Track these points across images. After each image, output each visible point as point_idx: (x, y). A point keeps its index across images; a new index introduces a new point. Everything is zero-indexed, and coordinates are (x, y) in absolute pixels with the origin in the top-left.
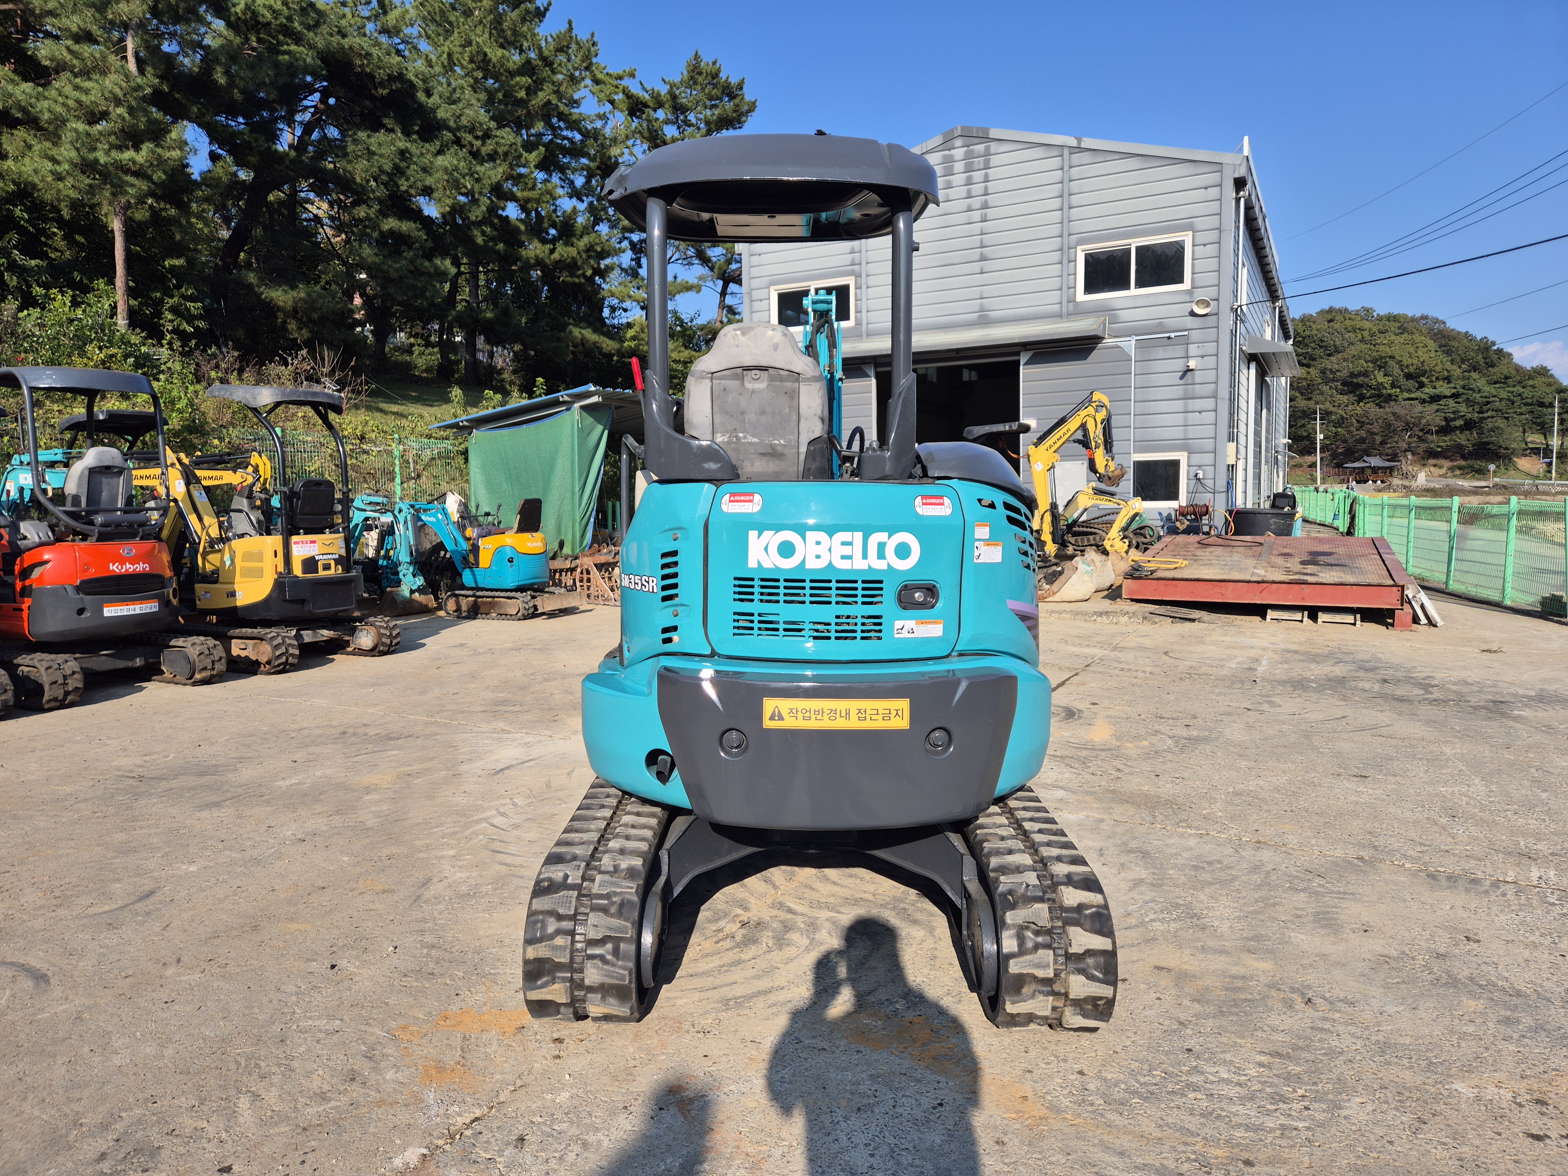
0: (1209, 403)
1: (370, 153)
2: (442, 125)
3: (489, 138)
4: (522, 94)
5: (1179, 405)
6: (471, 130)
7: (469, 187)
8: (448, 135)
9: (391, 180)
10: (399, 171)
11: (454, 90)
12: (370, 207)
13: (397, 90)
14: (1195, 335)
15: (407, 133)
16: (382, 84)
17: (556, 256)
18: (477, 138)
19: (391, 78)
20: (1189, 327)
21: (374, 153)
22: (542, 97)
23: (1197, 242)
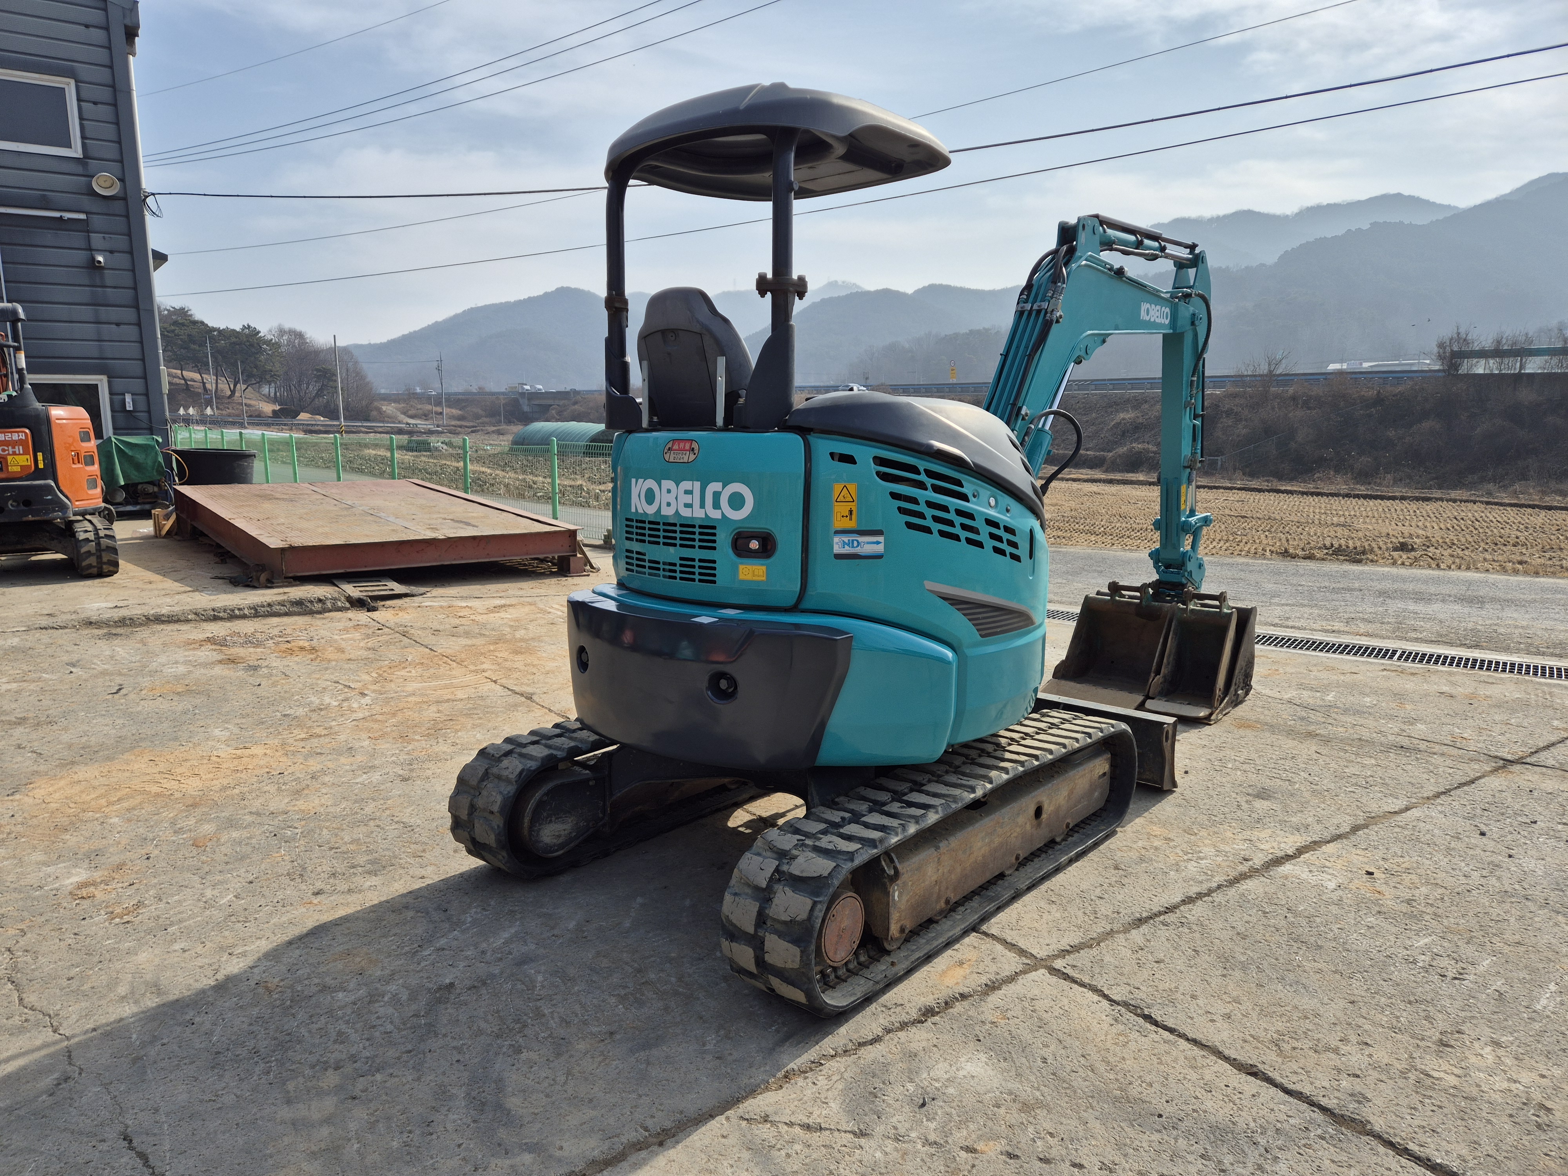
0: (129, 314)
5: (86, 312)
14: (97, 221)
20: (88, 209)
23: (84, 95)
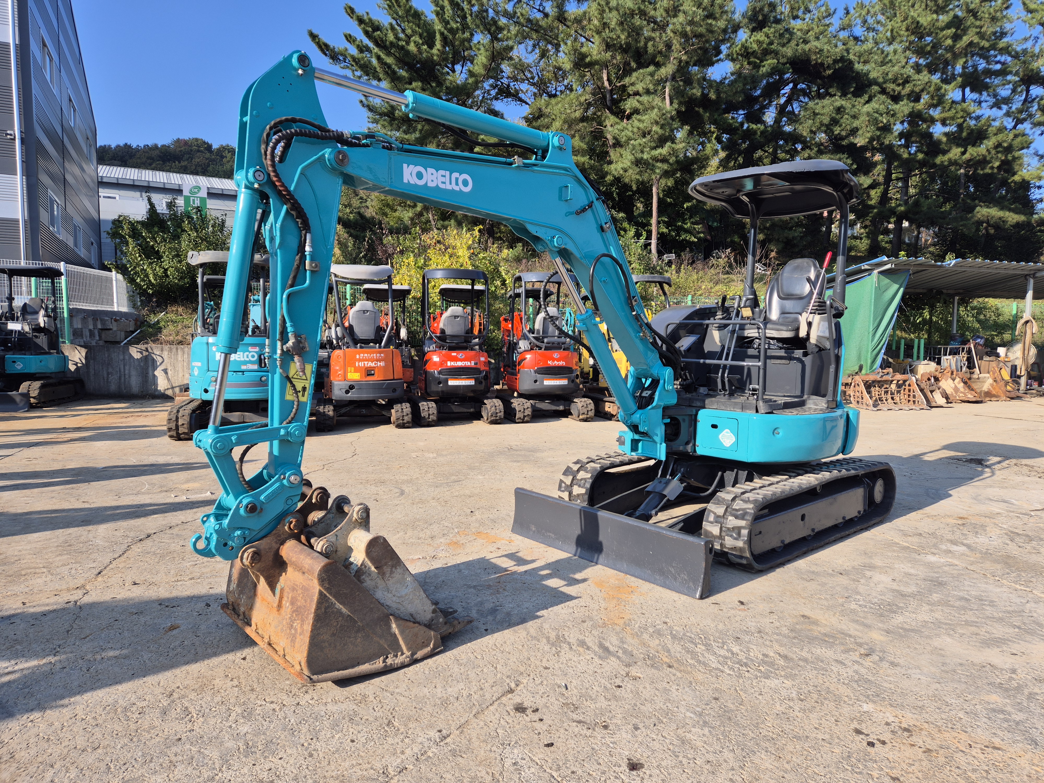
1: (815, 114)
2: (875, 82)
3: (908, 82)
4: (949, 42)
6: (894, 81)
7: (885, 121)
8: (875, 88)
9: (828, 129)
10: (835, 122)
11: (887, 56)
12: (811, 149)
13: (839, 68)
15: (844, 95)
16: (829, 67)
17: (967, 156)
18: (899, 85)
19: (835, 61)
21: (818, 114)
22: (966, 40)
